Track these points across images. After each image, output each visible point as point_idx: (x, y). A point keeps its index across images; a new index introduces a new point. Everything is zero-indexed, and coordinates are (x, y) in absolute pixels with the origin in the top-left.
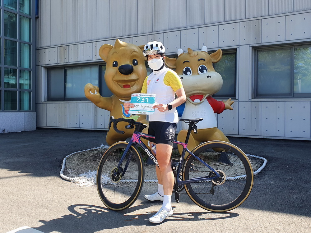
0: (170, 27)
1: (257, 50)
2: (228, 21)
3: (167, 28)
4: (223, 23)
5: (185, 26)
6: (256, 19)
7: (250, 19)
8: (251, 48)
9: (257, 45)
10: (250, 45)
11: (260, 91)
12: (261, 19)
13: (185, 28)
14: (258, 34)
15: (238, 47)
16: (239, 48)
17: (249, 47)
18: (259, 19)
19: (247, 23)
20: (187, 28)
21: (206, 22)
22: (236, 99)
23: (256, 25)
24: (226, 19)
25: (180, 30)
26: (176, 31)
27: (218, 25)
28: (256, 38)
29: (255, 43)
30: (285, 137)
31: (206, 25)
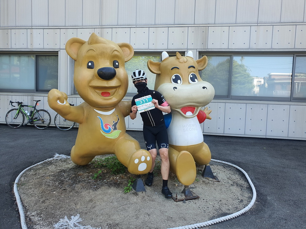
0: (119, 23)
2: (178, 25)
3: (116, 24)
4: (173, 26)
5: (134, 23)
6: (203, 25)
7: (198, 25)
8: (198, 53)
9: (203, 50)
10: (198, 50)
12: (208, 26)
13: (135, 26)
14: (205, 39)
16: (187, 51)
17: (197, 51)
18: (207, 26)
19: (195, 28)
20: (137, 26)
21: (157, 23)
23: (203, 32)
24: (176, 22)
25: (129, 28)
26: (125, 28)
27: (168, 27)
28: (203, 44)
29: (201, 48)
30: (224, 133)
31: (156, 26)
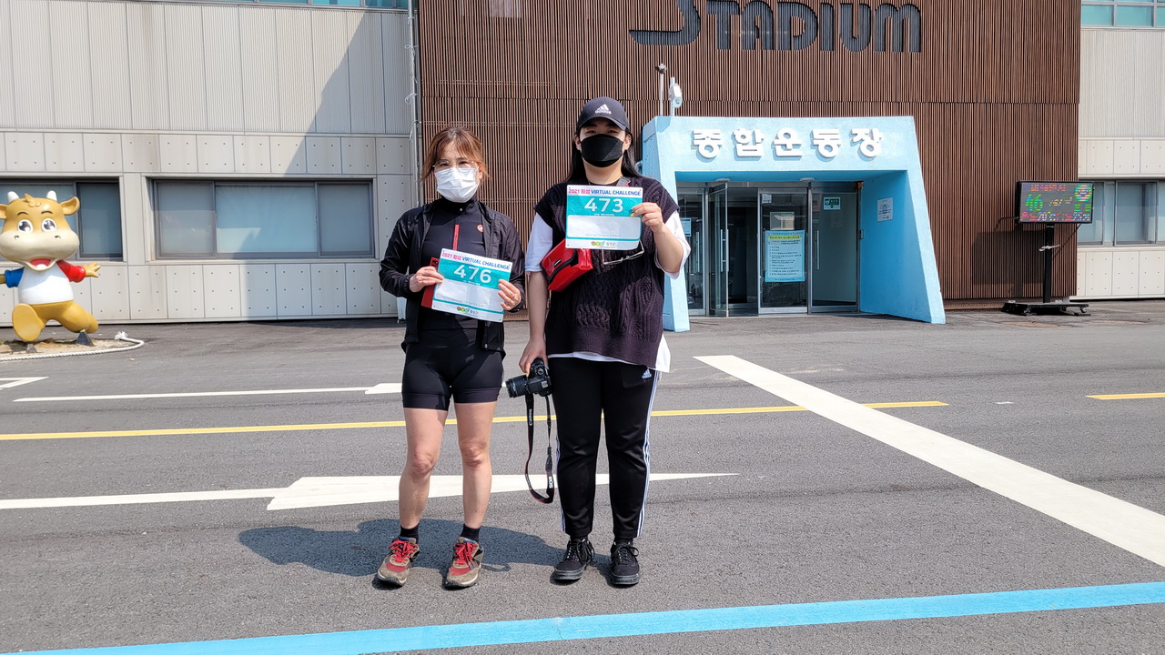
1: (156, 183)
2: (100, 129)
4: (91, 131)
6: (149, 132)
7: (140, 132)
8: (144, 180)
9: (155, 175)
10: (143, 175)
11: (167, 247)
12: (159, 134)
13: (14, 130)
14: (155, 157)
15: (121, 174)
16: (122, 176)
18: (156, 133)
19: (134, 136)
20: (17, 130)
21: (58, 124)
22: (122, 260)
23: (150, 142)
24: (97, 125)
27: (82, 133)
28: (151, 164)
29: (150, 172)
31: (56, 130)
